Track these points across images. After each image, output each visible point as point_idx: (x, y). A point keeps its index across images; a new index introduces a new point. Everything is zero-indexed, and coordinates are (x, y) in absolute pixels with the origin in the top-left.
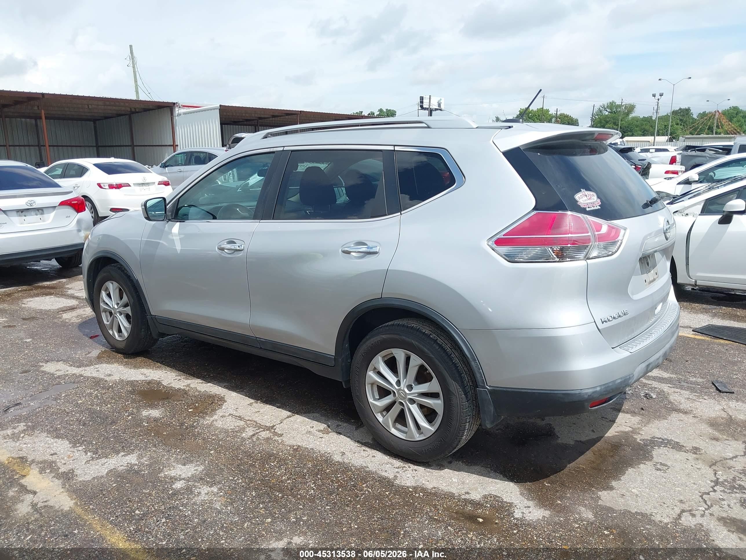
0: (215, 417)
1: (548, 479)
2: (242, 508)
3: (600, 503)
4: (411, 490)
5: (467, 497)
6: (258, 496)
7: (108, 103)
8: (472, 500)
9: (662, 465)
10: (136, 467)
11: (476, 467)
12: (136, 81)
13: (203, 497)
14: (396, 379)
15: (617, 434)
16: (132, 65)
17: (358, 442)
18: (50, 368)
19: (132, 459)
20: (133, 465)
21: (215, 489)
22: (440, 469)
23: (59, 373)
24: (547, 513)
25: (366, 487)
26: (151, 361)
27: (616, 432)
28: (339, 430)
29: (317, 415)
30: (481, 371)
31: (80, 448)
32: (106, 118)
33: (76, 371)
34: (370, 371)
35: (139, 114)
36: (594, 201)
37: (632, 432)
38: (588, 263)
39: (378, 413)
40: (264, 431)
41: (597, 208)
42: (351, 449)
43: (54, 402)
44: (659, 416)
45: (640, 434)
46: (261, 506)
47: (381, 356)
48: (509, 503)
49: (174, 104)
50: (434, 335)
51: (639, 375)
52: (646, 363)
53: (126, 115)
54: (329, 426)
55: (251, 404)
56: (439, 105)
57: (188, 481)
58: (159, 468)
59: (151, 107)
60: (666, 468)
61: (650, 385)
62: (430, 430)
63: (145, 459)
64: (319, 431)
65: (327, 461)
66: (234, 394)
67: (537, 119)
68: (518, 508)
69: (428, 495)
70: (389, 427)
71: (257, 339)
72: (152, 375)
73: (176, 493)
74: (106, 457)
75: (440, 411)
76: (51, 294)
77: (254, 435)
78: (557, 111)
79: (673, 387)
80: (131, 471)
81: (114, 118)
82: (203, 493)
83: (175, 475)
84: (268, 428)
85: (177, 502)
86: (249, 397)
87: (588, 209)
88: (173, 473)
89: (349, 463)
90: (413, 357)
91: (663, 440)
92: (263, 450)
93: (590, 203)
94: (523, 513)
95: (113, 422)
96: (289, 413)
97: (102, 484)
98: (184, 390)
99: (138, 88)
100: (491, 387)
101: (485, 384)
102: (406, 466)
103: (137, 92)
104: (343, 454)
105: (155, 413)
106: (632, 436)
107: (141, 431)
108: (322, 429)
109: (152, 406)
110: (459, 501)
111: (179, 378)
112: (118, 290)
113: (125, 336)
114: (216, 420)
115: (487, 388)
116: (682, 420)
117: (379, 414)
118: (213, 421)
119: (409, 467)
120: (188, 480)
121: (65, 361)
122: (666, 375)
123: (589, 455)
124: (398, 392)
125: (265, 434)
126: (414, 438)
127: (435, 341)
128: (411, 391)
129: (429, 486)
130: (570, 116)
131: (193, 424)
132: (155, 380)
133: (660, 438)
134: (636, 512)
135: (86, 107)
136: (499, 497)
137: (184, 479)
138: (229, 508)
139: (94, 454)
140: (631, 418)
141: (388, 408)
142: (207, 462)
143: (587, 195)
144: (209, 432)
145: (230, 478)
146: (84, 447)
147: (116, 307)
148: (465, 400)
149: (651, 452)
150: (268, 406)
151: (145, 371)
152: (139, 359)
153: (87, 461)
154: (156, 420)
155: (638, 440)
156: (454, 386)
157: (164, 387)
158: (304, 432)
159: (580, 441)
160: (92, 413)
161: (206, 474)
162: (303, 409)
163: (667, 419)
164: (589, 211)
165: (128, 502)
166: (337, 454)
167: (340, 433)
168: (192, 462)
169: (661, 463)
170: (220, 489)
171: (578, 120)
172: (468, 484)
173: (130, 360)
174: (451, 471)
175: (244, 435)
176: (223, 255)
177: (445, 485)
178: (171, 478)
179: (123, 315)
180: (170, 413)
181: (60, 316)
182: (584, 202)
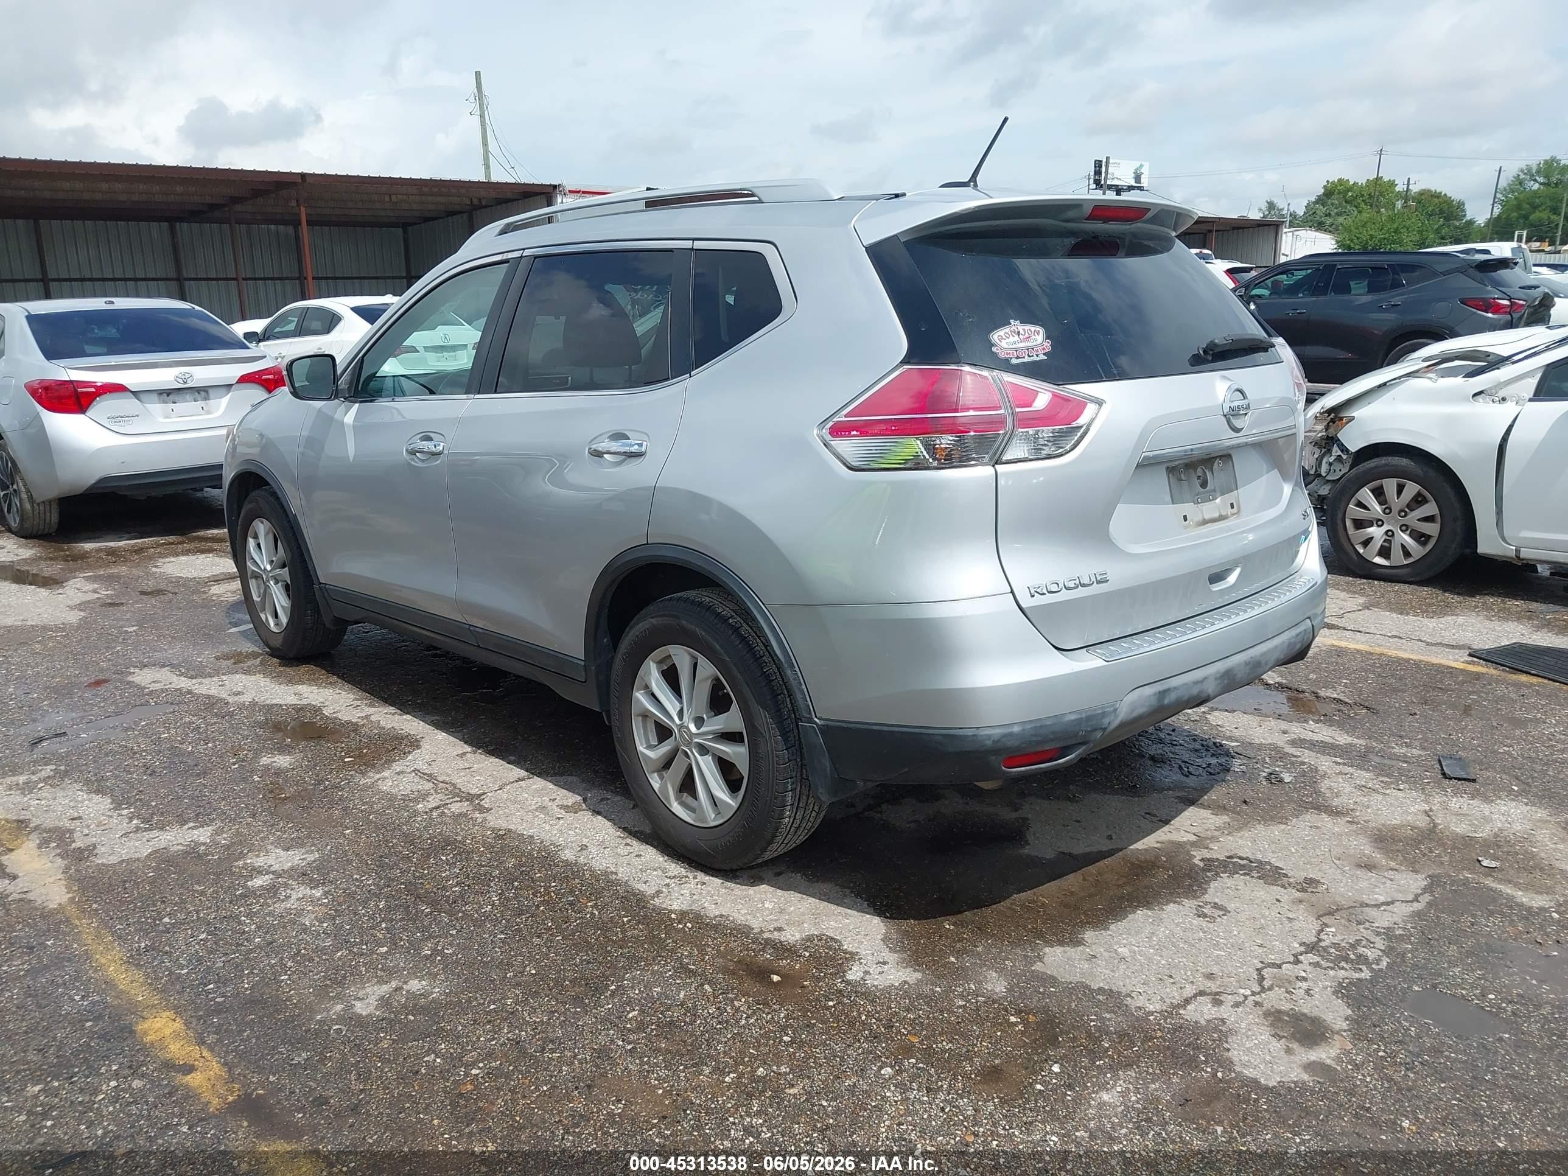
0: (386, 773)
1: (953, 919)
2: (348, 927)
3: (1038, 966)
4: (673, 916)
5: (776, 935)
6: (388, 909)
7: (425, 190)
8: (781, 942)
9: (1215, 907)
10: (203, 848)
11: (825, 887)
12: (485, 144)
13: (292, 904)
14: (678, 706)
15: (1158, 845)
16: (478, 113)
17: (625, 829)
18: (144, 677)
19: (203, 835)
20: (198, 844)
21: (318, 893)
22: (753, 884)
23: (154, 687)
24: (912, 976)
25: (592, 907)
26: (323, 672)
27: (1158, 842)
28: (601, 807)
29: (574, 779)
30: (804, 687)
31: (125, 812)
32: (426, 220)
33: (184, 683)
34: (638, 690)
35: (489, 209)
36: (1035, 343)
37: (1193, 844)
38: (999, 472)
39: (654, 772)
40: (461, 801)
41: (1038, 359)
42: (603, 841)
43: (124, 735)
44: (1273, 815)
45: (1207, 848)
46: (384, 925)
47: (653, 661)
48: (851, 953)
49: (555, 187)
50: (739, 619)
51: (1133, 711)
52: (1159, 687)
53: (462, 212)
54: (585, 800)
55: (462, 755)
56: (1138, 178)
57: (280, 876)
58: (241, 853)
59: (509, 195)
60: (1221, 913)
61: (1295, 756)
62: (730, 804)
63: (225, 835)
64: (562, 807)
65: (548, 858)
66: (441, 736)
67: (1366, 204)
68: (861, 963)
69: (700, 928)
70: (668, 798)
71: (472, 628)
72: (311, 696)
73: (249, 893)
74: (162, 829)
75: (744, 768)
76: (210, 551)
77: (438, 807)
78: (1408, 184)
79: (1344, 764)
80: (191, 854)
81: (441, 220)
82: (294, 896)
83: (262, 864)
84: (470, 798)
85: (242, 909)
86: (465, 743)
87: (1014, 361)
88: (260, 862)
89: (585, 864)
90: (702, 661)
91: (1251, 862)
92: (440, 834)
93: (1022, 348)
94: (867, 973)
95: (205, 773)
96: (523, 773)
97: (131, 871)
98: (356, 724)
99: (488, 157)
100: (823, 719)
101: (810, 714)
102: (690, 875)
103: (487, 166)
104: (584, 848)
105: (283, 761)
106: (1188, 852)
107: (244, 789)
108: (570, 804)
109: (283, 749)
110: (753, 942)
111: (359, 703)
112: (271, 537)
113: (282, 624)
114: (384, 779)
115: (815, 723)
116: (1317, 827)
117: (656, 774)
118: (379, 779)
119: (695, 877)
120: (278, 874)
121: (173, 666)
122: (1343, 739)
123: (1072, 881)
124: (679, 731)
125: (456, 808)
126: (706, 822)
127: (736, 630)
128: (699, 729)
129: (712, 911)
130: (1445, 195)
131: (339, 783)
132: (313, 705)
133: (1247, 859)
134: (1100, 989)
135: (387, 198)
136: (836, 941)
137: (273, 873)
138: (325, 925)
139: (142, 823)
140: (1208, 819)
141: (667, 764)
142: (329, 847)
143: (1022, 332)
144: (361, 799)
145: (355, 876)
146: (132, 810)
147: (269, 568)
148: (781, 745)
149: (1208, 883)
150: (494, 760)
151: (303, 689)
152: (304, 668)
153: (125, 834)
154: (279, 772)
155: (1196, 861)
156: (765, 719)
157: (323, 717)
158: (534, 807)
159: (1070, 854)
160: (176, 752)
161: (318, 869)
162: (553, 769)
163: (1287, 824)
164: (1018, 365)
165: (159, 903)
166: (571, 847)
167: (599, 813)
168: (303, 846)
169: (1215, 904)
170: (326, 894)
171: (1463, 204)
172: (789, 914)
173: (288, 669)
174: (771, 889)
175: (420, 806)
176: (413, 463)
177: (743, 912)
178: (254, 869)
179: (280, 584)
180: (310, 761)
181: (207, 589)
182: (1011, 347)
